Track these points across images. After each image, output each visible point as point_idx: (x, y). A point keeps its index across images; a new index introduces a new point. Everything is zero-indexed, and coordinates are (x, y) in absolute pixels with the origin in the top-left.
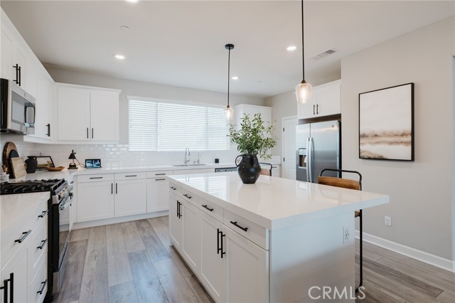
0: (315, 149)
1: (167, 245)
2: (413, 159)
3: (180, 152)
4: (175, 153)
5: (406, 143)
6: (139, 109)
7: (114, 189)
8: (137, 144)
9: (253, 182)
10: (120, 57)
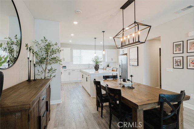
0: (123, 63)
1: (81, 86)
2: (138, 65)
3: (87, 64)
4: (86, 64)
5: (136, 61)
6: (76, 52)
7: (69, 74)
8: (75, 62)
9: (97, 70)
10: (70, 41)
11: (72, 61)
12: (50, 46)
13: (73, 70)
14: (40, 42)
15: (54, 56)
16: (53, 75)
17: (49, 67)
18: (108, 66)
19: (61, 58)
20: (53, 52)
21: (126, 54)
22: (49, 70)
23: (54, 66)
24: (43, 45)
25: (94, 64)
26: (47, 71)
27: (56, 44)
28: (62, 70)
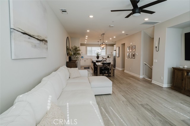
2: (119, 57)
7: (85, 61)
9: (98, 59)
10: (85, 43)
11: (86, 54)
12: (77, 48)
13: (87, 59)
14: (73, 47)
15: (78, 52)
16: (78, 59)
17: (76, 56)
18: (108, 57)
19: (81, 53)
20: (78, 50)
21: (115, 50)
22: (77, 58)
23: (78, 56)
24: (74, 48)
25: (96, 55)
26: (76, 58)
27: (79, 47)
28: (81, 59)
